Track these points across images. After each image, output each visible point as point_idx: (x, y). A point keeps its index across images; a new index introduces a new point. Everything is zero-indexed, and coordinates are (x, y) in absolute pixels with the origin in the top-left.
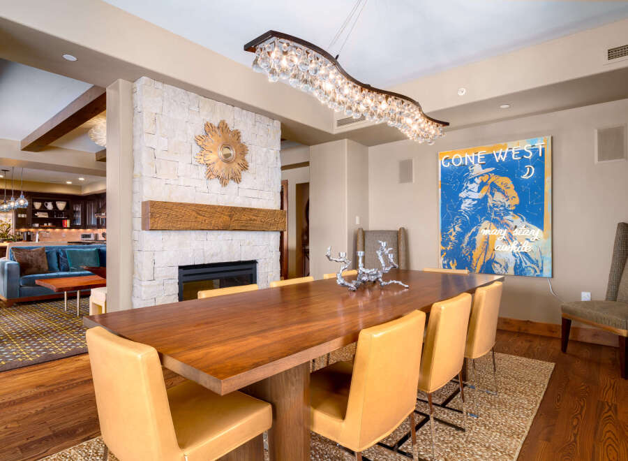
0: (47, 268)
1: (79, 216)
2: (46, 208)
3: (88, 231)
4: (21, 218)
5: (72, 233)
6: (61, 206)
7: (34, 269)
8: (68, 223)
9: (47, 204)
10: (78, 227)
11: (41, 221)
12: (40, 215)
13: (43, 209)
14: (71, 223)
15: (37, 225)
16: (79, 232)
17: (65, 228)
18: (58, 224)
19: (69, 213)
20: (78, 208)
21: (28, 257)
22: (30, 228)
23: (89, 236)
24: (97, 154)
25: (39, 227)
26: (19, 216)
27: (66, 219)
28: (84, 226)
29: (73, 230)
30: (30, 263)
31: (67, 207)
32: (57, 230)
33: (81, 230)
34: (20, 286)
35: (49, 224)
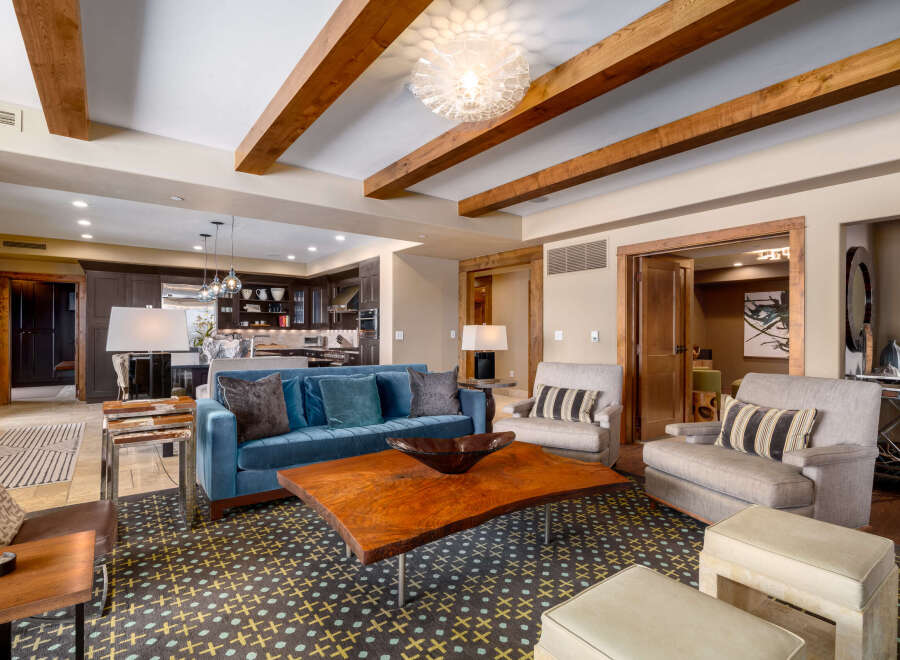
0: (287, 421)
1: (301, 311)
2: (258, 298)
3: (313, 333)
4: (226, 314)
5: (291, 335)
6: (278, 294)
7: (264, 426)
8: (286, 320)
9: (259, 292)
10: (298, 327)
11: (252, 318)
12: (250, 309)
13: (254, 300)
14: (291, 321)
15: (246, 324)
16: (301, 335)
17: (282, 328)
18: (274, 322)
19: (288, 304)
20: (300, 299)
21: (252, 398)
22: (238, 328)
23: (314, 340)
24: (366, 182)
25: (249, 327)
26: (223, 310)
27: (285, 315)
28: (309, 325)
29: (293, 331)
30: (256, 412)
31: (286, 296)
32: (272, 331)
33: (304, 331)
34: (239, 470)
35: (262, 322)
